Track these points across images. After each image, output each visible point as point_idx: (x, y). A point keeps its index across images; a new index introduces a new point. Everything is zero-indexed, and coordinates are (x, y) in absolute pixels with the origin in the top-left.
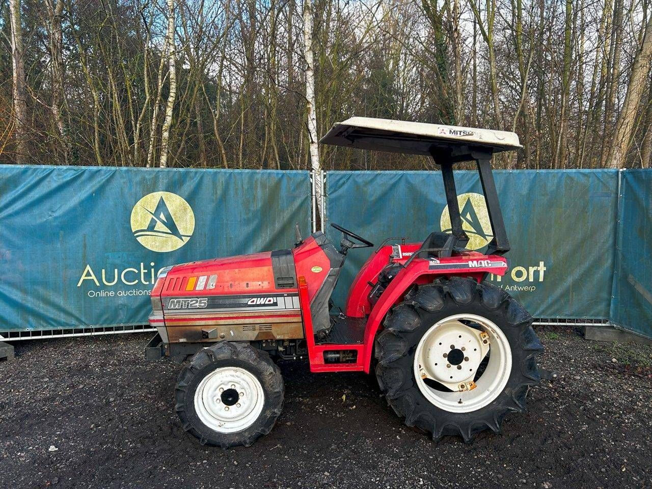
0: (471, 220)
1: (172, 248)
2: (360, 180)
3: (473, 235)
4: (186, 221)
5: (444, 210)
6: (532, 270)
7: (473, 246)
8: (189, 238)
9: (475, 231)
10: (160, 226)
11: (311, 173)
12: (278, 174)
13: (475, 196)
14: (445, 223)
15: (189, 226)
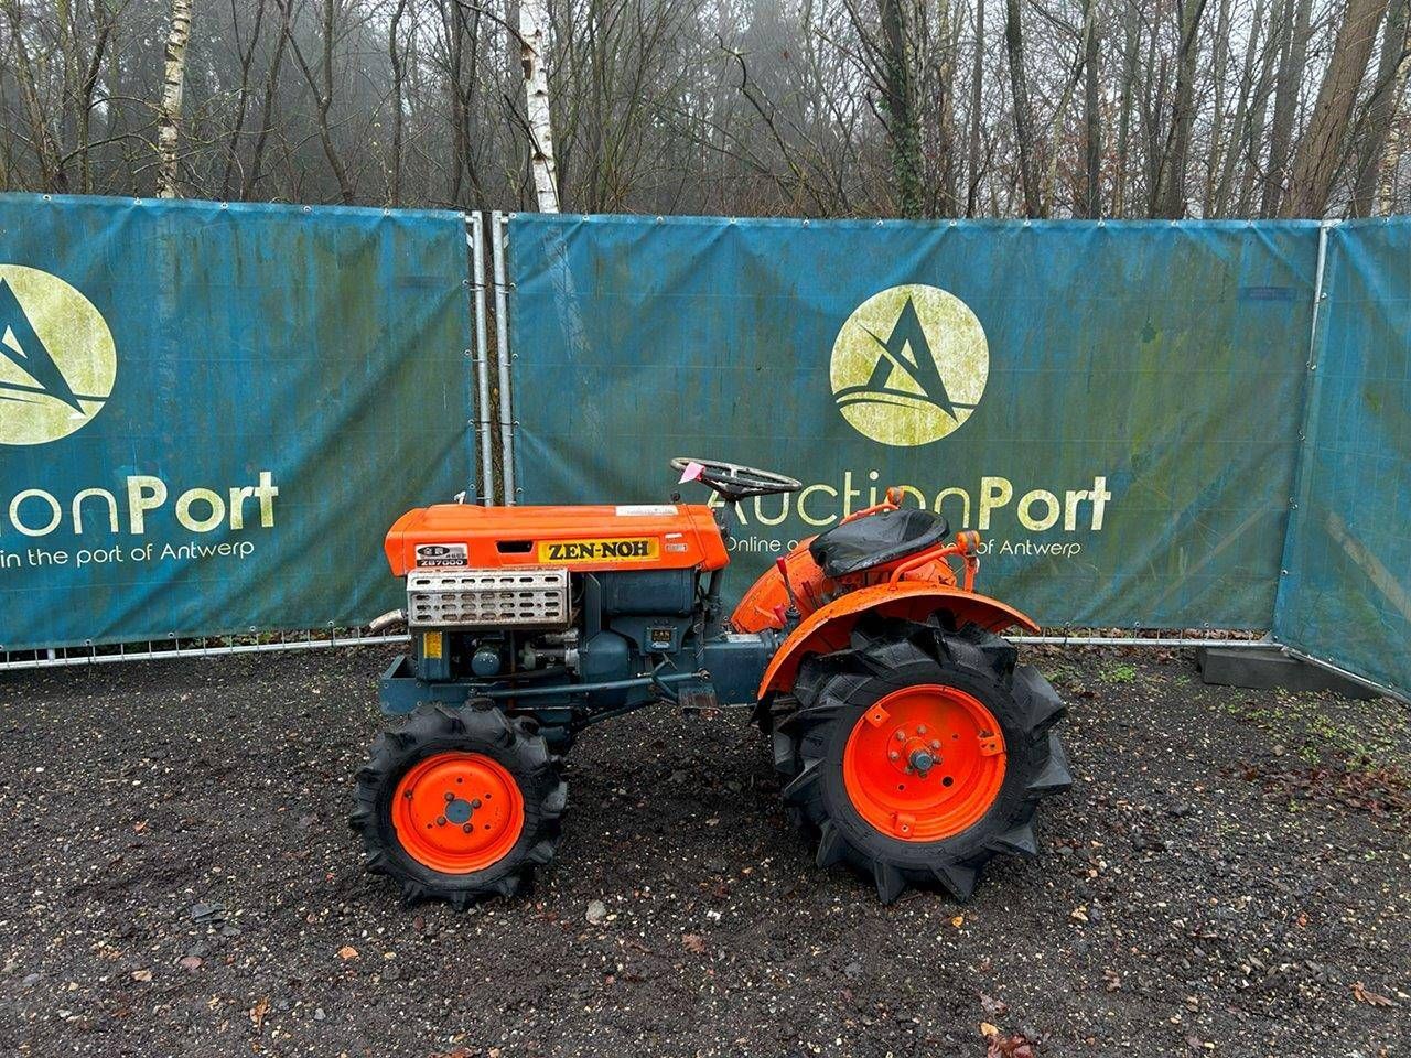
0: (913, 362)
1: (50, 432)
2: (606, 242)
3: (918, 403)
4: (88, 353)
5: (841, 334)
6: (1073, 499)
7: (918, 432)
8: (102, 404)
9: (924, 394)
10: (5, 369)
11: (469, 220)
12: (368, 219)
13: (928, 298)
14: (844, 369)
15: (99, 371)
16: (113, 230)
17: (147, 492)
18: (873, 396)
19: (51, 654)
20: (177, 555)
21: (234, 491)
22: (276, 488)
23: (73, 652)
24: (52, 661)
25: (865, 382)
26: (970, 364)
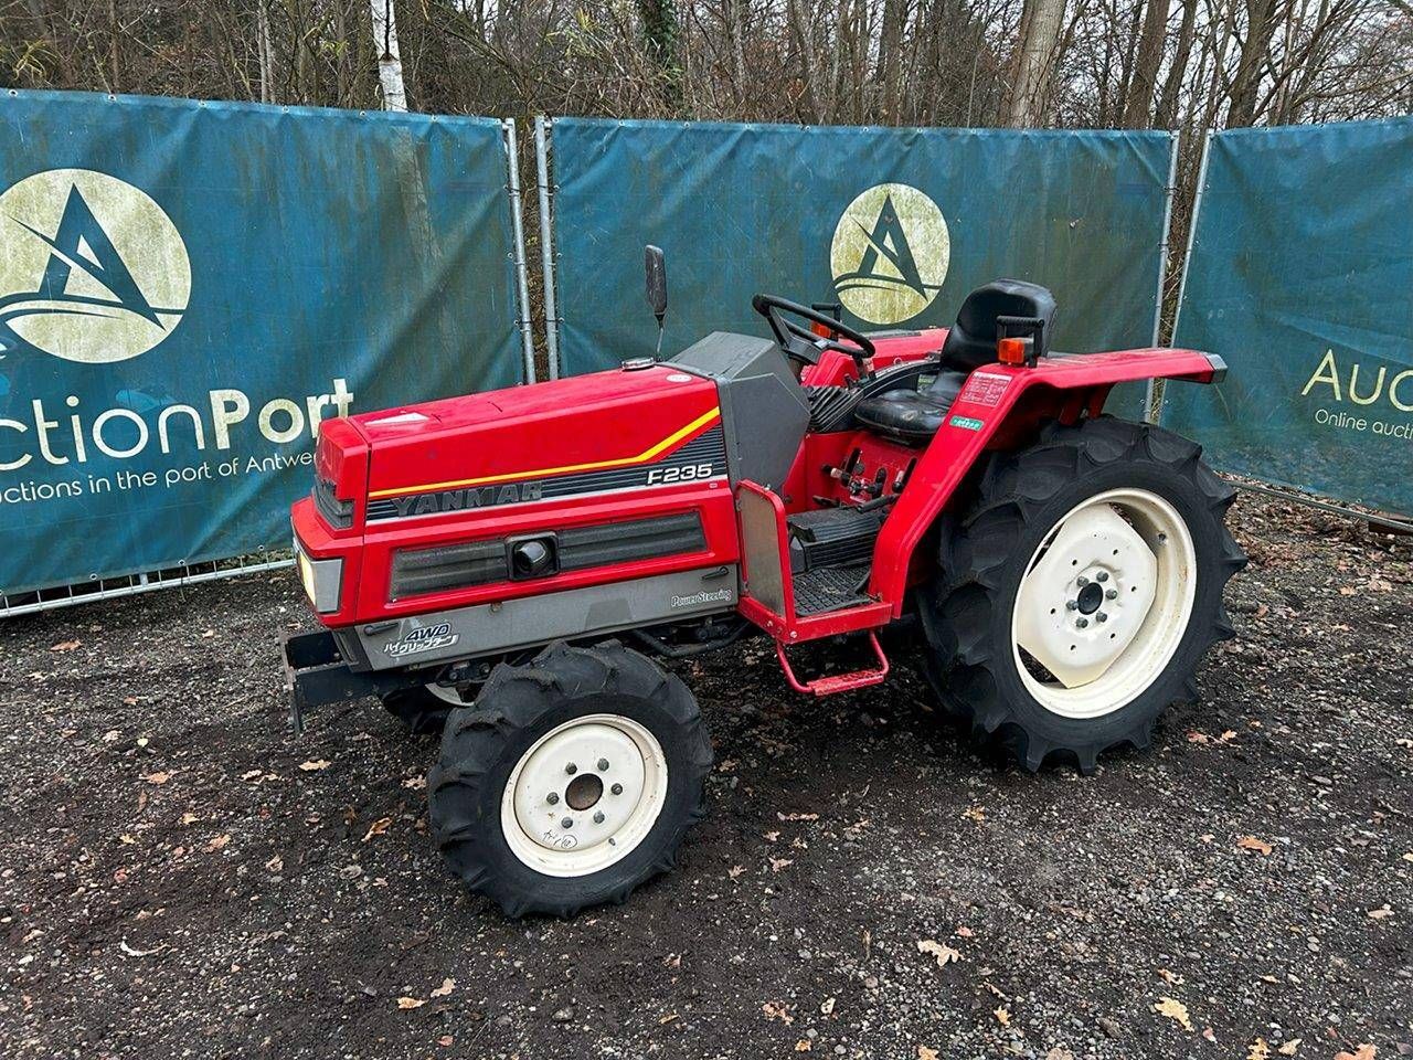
0: (894, 250)
1: (129, 349)
2: (640, 146)
3: (898, 286)
4: (163, 263)
5: (839, 226)
7: (897, 311)
8: (180, 316)
9: (902, 278)
10: (81, 282)
11: (505, 127)
12: (417, 125)
13: (902, 193)
14: (841, 260)
15: (173, 281)
16: (179, 135)
17: (231, 407)
18: (861, 281)
19: (144, 579)
20: (262, 467)
21: (311, 400)
22: (352, 394)
23: (168, 574)
24: (145, 586)
25: (856, 269)
26: (936, 252)
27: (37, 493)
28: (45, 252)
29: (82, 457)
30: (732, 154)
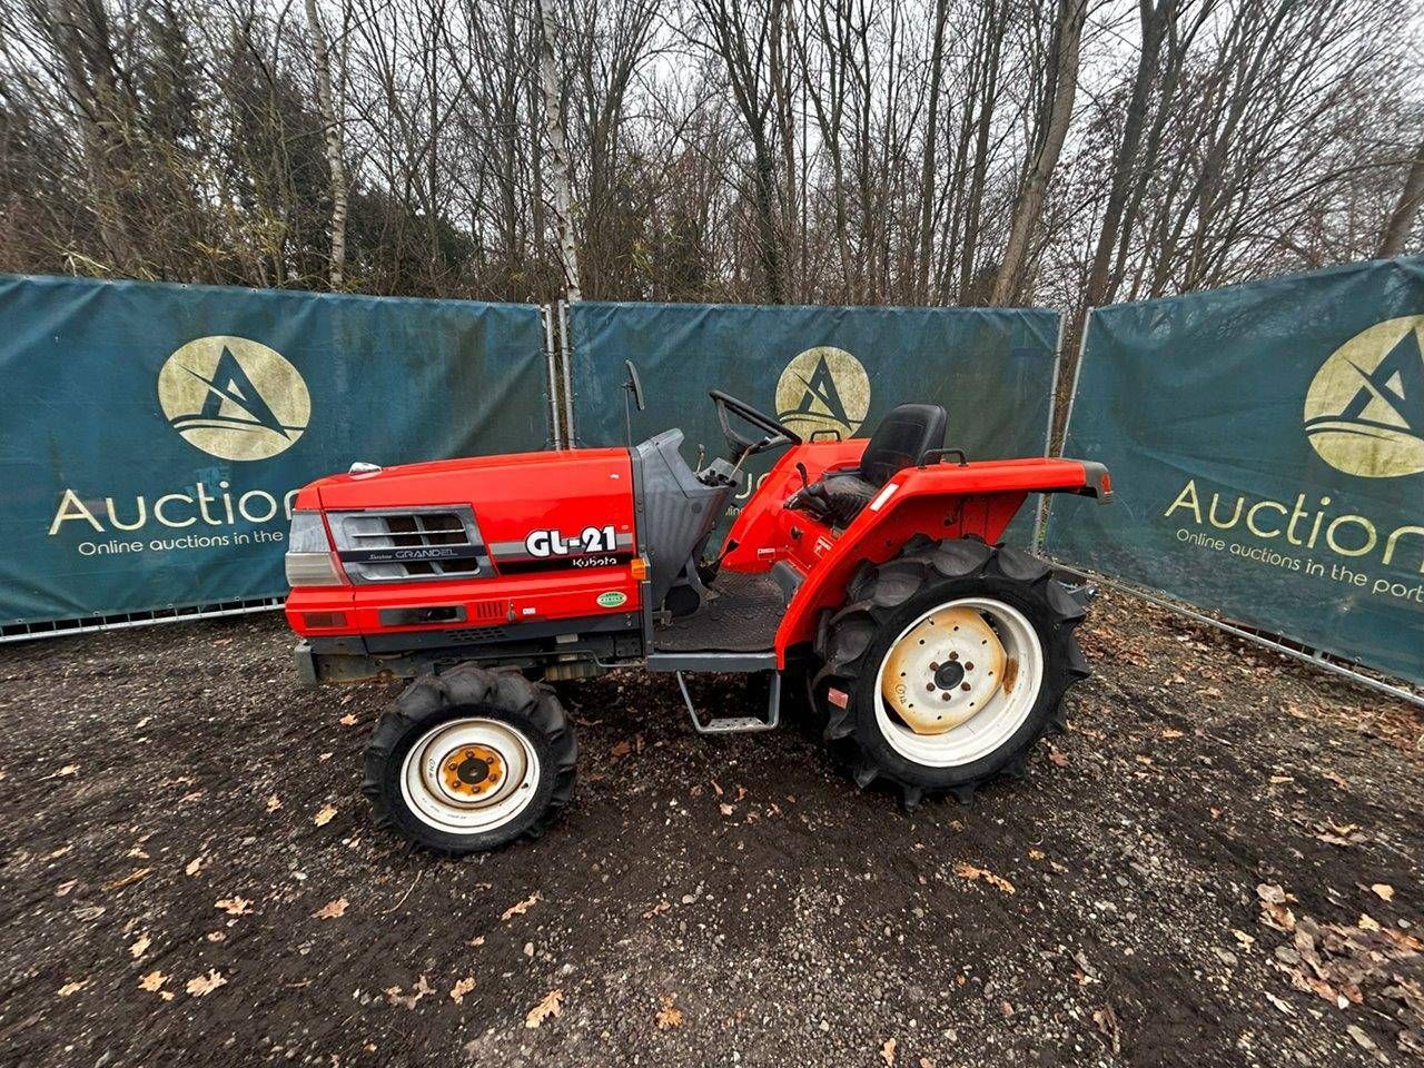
0: (825, 394)
1: (265, 452)
2: (633, 320)
3: (828, 420)
4: (290, 398)
5: (781, 378)
8: (302, 432)
9: (831, 414)
10: (230, 408)
11: (543, 310)
12: (477, 308)
13: (833, 353)
14: (784, 400)
15: (298, 409)
16: (303, 314)
18: (802, 416)
19: (274, 601)
25: (797, 407)
26: (859, 397)
27: (198, 543)
28: (204, 389)
29: (231, 520)
30: (702, 325)
